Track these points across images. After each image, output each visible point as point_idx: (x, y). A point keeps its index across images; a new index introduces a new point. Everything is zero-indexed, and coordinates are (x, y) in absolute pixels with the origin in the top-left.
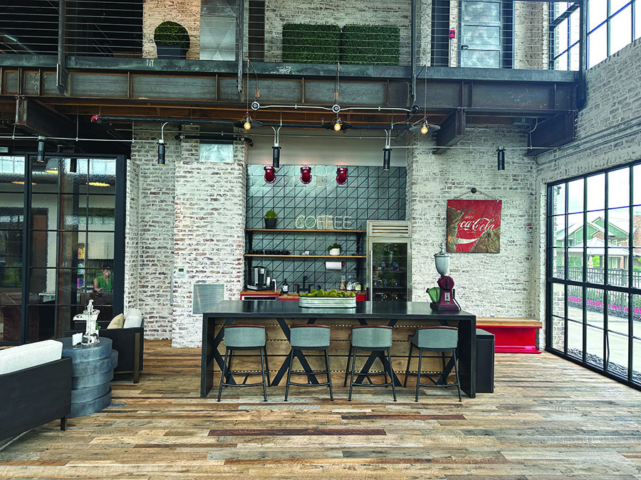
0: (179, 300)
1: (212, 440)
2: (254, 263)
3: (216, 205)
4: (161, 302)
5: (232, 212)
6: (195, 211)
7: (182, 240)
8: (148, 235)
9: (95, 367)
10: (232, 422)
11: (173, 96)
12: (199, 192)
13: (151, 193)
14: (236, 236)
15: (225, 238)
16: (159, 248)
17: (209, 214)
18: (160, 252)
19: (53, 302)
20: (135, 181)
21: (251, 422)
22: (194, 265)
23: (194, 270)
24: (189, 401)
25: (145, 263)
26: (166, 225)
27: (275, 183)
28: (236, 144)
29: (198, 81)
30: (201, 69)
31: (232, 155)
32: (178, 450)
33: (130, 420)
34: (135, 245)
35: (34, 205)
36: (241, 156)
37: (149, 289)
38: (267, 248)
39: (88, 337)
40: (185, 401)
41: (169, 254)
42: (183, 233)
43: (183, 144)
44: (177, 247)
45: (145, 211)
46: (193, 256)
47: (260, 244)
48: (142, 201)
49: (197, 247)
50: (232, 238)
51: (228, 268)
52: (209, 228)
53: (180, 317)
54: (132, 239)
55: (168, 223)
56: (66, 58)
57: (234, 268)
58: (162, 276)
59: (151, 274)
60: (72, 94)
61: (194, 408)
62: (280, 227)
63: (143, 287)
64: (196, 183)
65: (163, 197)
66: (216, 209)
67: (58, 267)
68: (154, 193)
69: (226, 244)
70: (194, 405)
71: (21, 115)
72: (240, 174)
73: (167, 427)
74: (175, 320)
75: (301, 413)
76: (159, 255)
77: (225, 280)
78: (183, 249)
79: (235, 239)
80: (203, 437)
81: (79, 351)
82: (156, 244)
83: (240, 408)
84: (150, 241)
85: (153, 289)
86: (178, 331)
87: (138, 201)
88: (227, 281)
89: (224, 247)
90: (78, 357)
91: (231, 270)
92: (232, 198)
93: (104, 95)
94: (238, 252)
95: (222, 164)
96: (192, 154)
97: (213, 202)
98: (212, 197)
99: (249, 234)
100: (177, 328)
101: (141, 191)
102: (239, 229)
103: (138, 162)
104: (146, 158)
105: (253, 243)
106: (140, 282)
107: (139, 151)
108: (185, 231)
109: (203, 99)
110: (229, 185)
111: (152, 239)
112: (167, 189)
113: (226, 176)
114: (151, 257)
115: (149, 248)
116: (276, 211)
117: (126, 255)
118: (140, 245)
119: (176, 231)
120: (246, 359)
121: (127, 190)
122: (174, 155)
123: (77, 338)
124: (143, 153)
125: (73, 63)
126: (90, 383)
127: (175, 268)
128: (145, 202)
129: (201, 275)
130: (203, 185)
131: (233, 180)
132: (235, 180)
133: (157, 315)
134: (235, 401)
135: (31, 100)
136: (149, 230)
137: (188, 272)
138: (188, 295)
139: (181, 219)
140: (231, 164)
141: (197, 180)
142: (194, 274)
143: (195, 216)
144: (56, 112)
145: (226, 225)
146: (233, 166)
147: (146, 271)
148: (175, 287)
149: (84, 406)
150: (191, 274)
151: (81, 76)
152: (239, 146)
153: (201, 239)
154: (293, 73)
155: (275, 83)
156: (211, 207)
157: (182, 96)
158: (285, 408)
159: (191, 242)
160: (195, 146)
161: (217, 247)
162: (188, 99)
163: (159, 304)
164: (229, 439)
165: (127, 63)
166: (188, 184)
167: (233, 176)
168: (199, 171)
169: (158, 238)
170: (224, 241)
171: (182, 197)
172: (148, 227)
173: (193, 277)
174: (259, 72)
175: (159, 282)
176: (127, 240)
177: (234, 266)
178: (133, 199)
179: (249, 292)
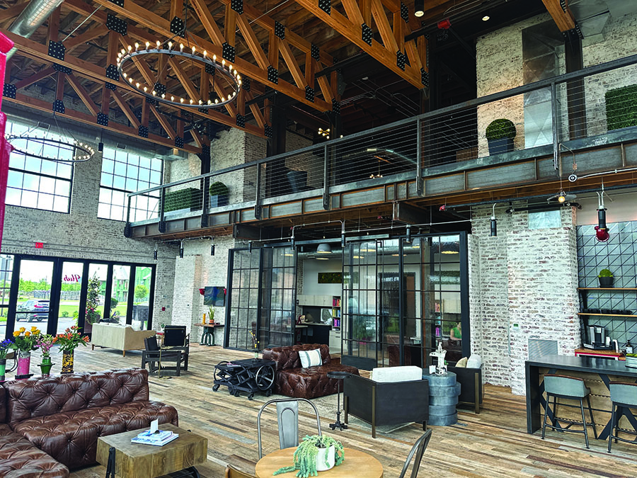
0: (516, 351)
1: (529, 461)
2: (591, 322)
3: (545, 266)
4: (502, 352)
5: (561, 273)
6: (526, 273)
7: (515, 298)
8: (488, 294)
9: (445, 392)
10: (550, 455)
11: (499, 182)
12: (528, 256)
13: (489, 259)
14: (566, 295)
15: (556, 297)
16: (498, 305)
17: (538, 275)
18: (499, 309)
19: (420, 345)
20: (475, 250)
21: (567, 459)
22: (527, 321)
23: (528, 326)
24: (517, 434)
25: (487, 318)
26: (502, 285)
27: (609, 241)
28: (563, 209)
29: (520, 167)
30: (521, 157)
31: (559, 220)
32: (500, 460)
33: (469, 435)
34: (477, 302)
35: (405, 271)
36: (569, 220)
37: (491, 341)
38: (605, 307)
39: (439, 369)
40: (514, 433)
41: (507, 311)
42: (516, 292)
43: (513, 216)
44: (511, 304)
45: (484, 274)
46: (526, 313)
47: (596, 303)
48: (482, 266)
49: (528, 305)
50: (562, 297)
51: (560, 326)
52: (539, 288)
53: (518, 367)
54: (475, 297)
55: (505, 284)
56: (422, 170)
57: (567, 326)
58: (502, 330)
59: (493, 327)
60: (426, 194)
61: (519, 439)
62: (618, 285)
63: (487, 338)
64: (525, 249)
65: (499, 262)
66: (545, 271)
67: (422, 318)
68: (492, 259)
69: (557, 302)
70: (520, 437)
71: (396, 214)
72: (567, 237)
73: (495, 446)
74: (513, 370)
75: (622, 464)
76: (498, 311)
77: (558, 336)
78: (517, 307)
79: (566, 298)
80: (523, 458)
81: (433, 378)
82: (495, 302)
83: (560, 447)
84: (490, 299)
85: (495, 341)
86: (516, 379)
87: (478, 266)
88: (560, 338)
89: (556, 306)
90: (433, 382)
91: (564, 328)
92: (560, 259)
93: (448, 191)
94: (569, 310)
95: (549, 230)
96: (522, 224)
97: (542, 264)
98: (541, 260)
99: (583, 294)
100: (516, 377)
101: (481, 258)
102: (569, 288)
103: (477, 235)
104: (484, 231)
105: (588, 303)
106: (484, 334)
107: (478, 226)
108: (517, 291)
109: (524, 180)
110: (556, 248)
111: (492, 298)
112: (502, 255)
113: (553, 240)
114: (492, 312)
115: (490, 305)
116: (612, 269)
117: (471, 310)
118: (482, 302)
119: (510, 292)
120: (571, 409)
121: (469, 258)
122: (507, 226)
123: (432, 369)
124: (481, 227)
125: (426, 174)
126: (442, 403)
127: (511, 323)
128: (484, 267)
129: (534, 330)
130: (531, 251)
131: (559, 243)
132: (562, 243)
133: (499, 364)
134: (558, 442)
135: (402, 203)
136: (489, 290)
137: (522, 327)
138: (524, 348)
139: (513, 280)
140: (558, 229)
141: (526, 246)
142: (527, 329)
143: (526, 277)
144: (417, 206)
145: (555, 285)
146: (559, 231)
147: (487, 325)
148: (512, 340)
149: (438, 419)
150: (525, 329)
151: (432, 181)
152: (566, 211)
153: (532, 298)
154: (610, 142)
155: (592, 154)
156: (541, 269)
157: (507, 181)
158: (606, 457)
159: (523, 301)
160: (524, 216)
161: (548, 306)
162: (512, 182)
163: (501, 354)
164: (543, 464)
165: (463, 165)
166: (518, 250)
167: (560, 239)
168: (527, 238)
169: (497, 296)
170: (554, 300)
171: (514, 261)
172: (487, 287)
173: (527, 332)
174: (575, 149)
175: (499, 335)
176: (470, 299)
177: (566, 324)
178: (474, 265)
179: (586, 351)
